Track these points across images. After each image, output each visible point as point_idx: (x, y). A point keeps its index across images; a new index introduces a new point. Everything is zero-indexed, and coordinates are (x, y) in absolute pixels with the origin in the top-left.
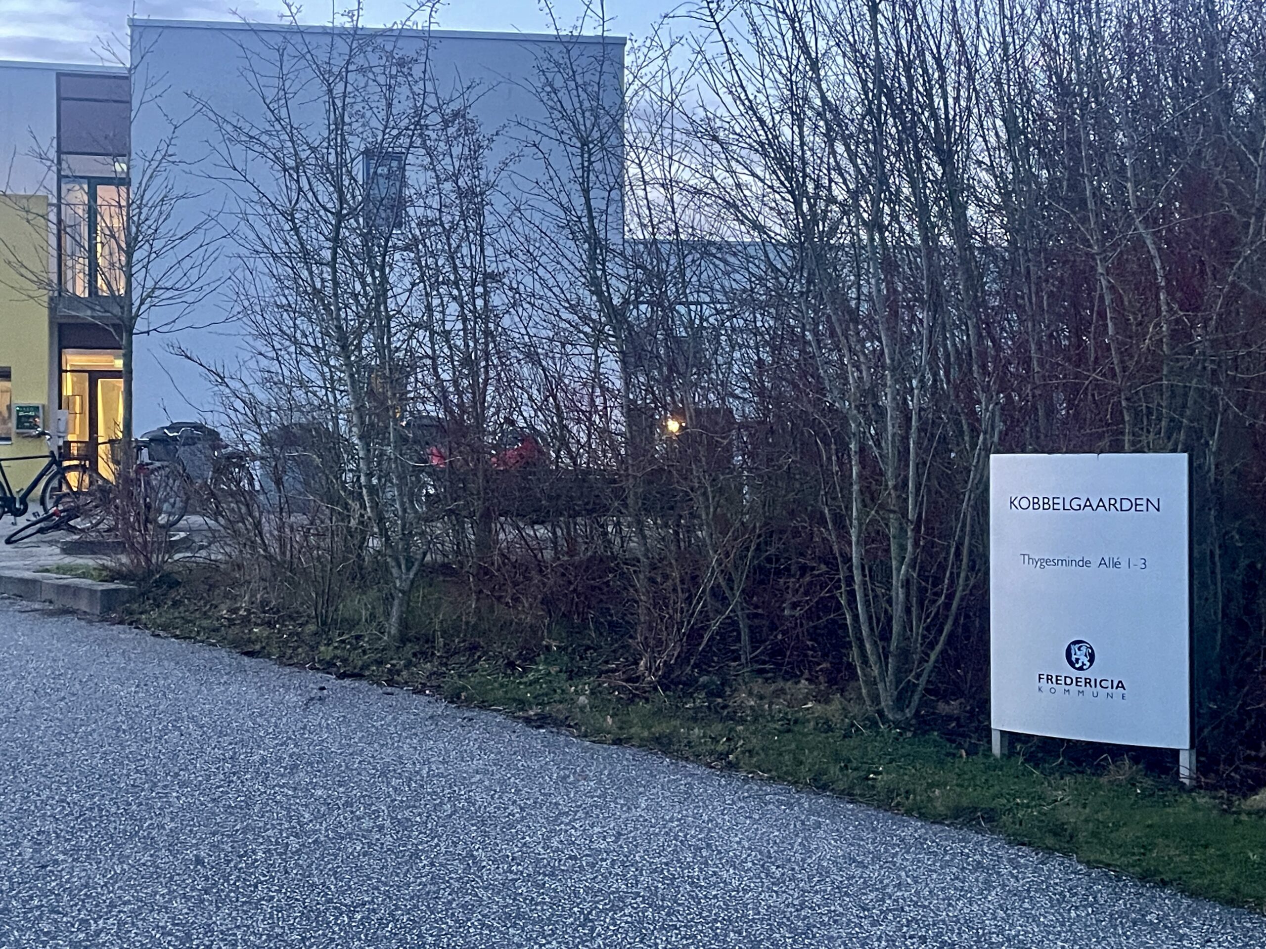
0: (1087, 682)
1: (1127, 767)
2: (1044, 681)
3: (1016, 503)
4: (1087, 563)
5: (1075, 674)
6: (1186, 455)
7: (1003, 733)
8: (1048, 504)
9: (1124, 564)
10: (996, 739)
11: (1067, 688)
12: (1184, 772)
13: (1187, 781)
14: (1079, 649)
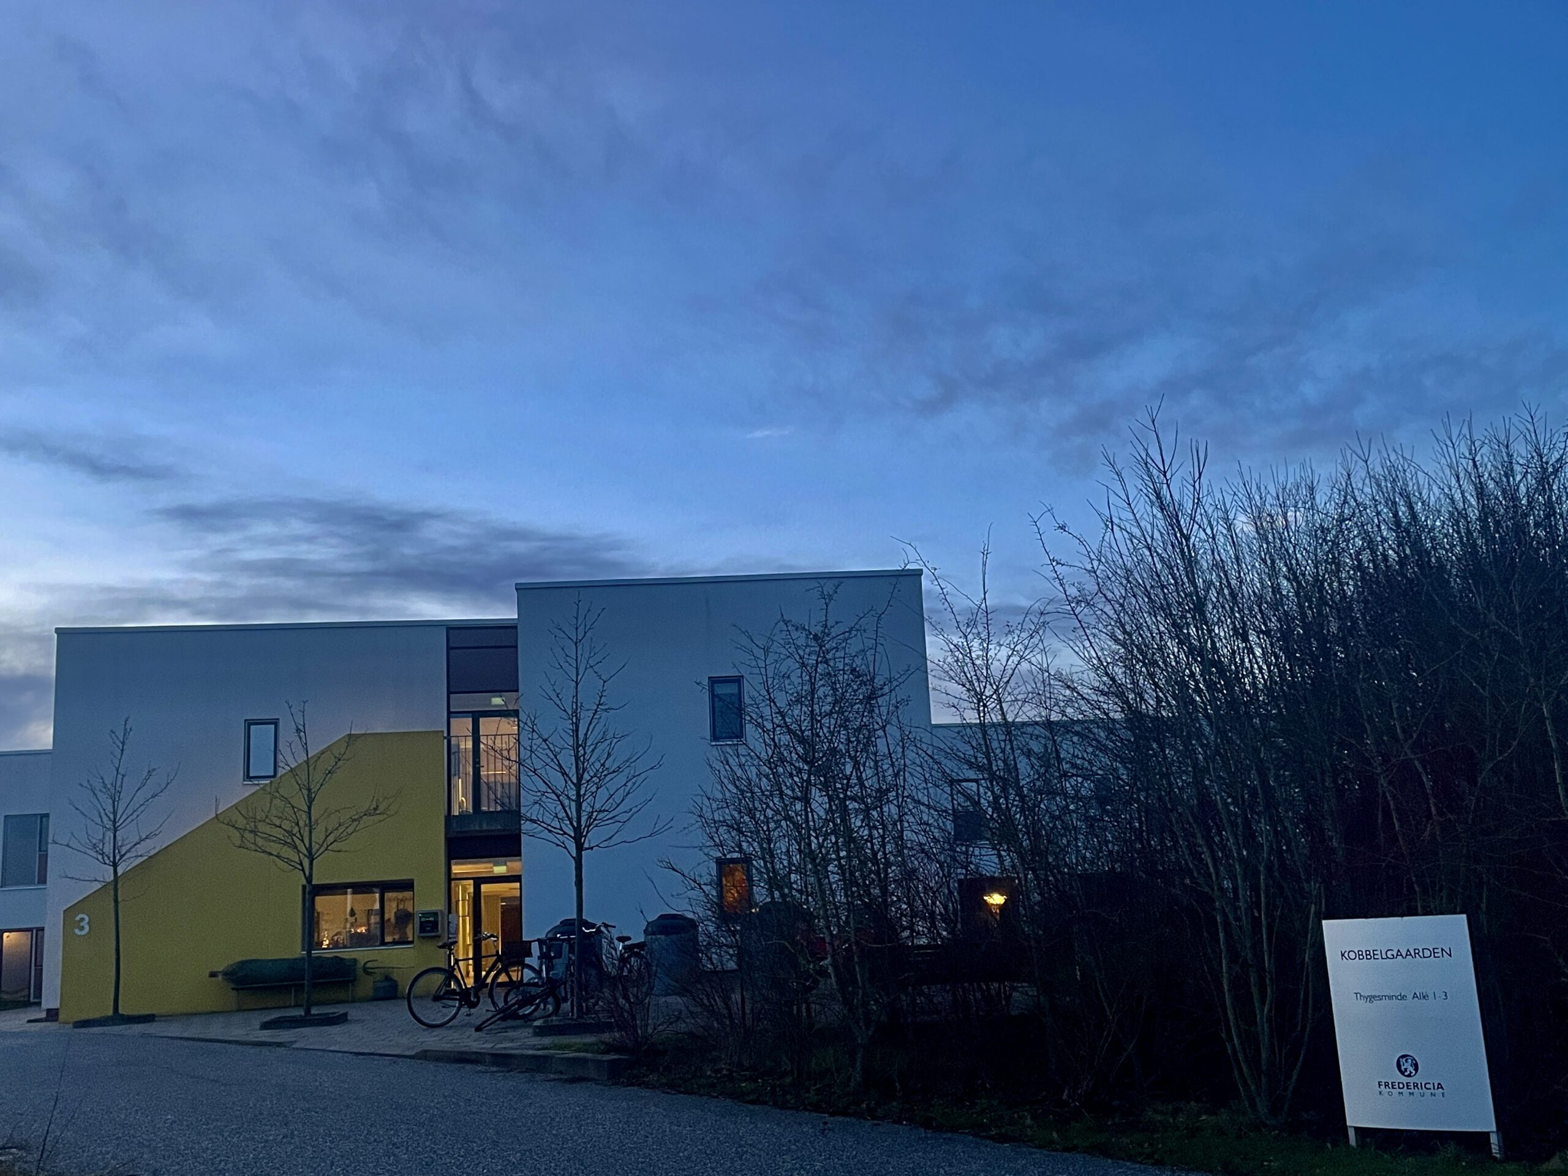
0: (1416, 1085)
1: (1452, 1148)
2: (1383, 1087)
3: (1346, 955)
4: (1403, 997)
5: (1404, 1080)
6: (1464, 916)
7: (1356, 1129)
8: (1370, 955)
9: (1431, 996)
10: (1351, 1134)
11: (1401, 1091)
12: (1495, 1149)
13: (1498, 1156)
14: (1406, 1061)
